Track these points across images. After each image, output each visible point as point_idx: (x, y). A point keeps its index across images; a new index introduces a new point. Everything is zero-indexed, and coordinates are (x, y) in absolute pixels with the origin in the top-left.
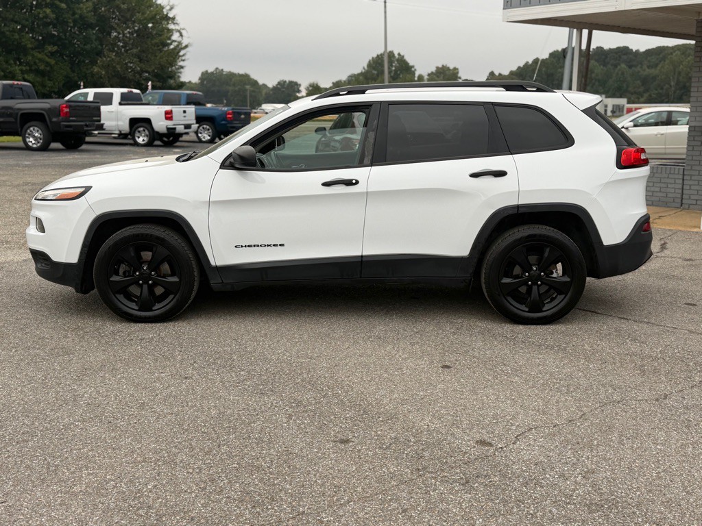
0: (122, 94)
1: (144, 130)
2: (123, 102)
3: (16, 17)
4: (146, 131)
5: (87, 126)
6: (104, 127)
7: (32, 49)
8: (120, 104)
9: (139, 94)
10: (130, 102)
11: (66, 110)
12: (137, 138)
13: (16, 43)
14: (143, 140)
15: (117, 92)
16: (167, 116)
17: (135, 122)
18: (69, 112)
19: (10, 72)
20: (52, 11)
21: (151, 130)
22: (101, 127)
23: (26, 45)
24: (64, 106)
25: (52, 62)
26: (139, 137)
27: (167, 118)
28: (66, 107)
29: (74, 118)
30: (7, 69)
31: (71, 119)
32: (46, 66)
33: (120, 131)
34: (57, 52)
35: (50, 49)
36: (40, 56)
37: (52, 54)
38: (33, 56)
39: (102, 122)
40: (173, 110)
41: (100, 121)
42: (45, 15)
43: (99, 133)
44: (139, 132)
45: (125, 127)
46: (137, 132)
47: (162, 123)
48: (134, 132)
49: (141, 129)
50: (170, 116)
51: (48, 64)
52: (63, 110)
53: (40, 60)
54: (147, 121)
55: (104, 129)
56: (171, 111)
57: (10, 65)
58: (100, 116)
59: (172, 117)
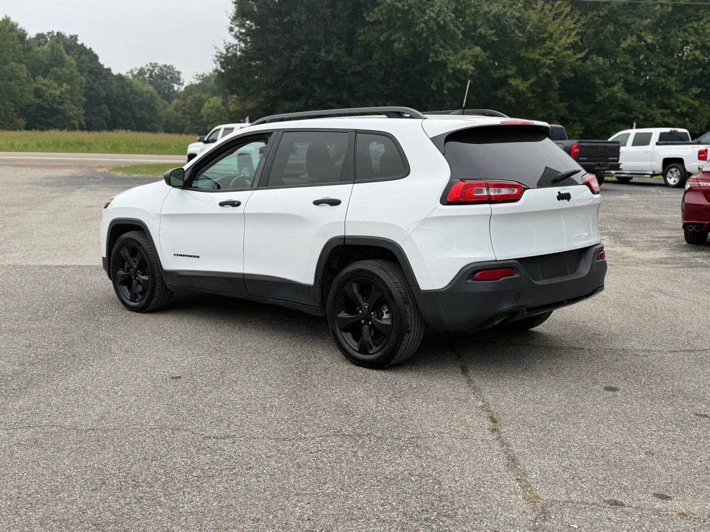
0: (662, 134)
1: (676, 171)
2: (660, 142)
3: (665, 61)
4: (678, 171)
5: (600, 166)
6: (620, 167)
7: (677, 91)
8: (657, 144)
9: (686, 133)
10: (669, 142)
11: (577, 150)
12: (668, 179)
13: (660, 87)
14: (674, 181)
15: (656, 132)
16: (701, 155)
17: (669, 163)
18: (579, 152)
19: (651, 116)
20: (701, 53)
21: (683, 171)
22: (617, 167)
23: (670, 88)
24: (575, 146)
25: (697, 103)
26: (670, 178)
27: (700, 158)
28: (577, 147)
29: (584, 159)
30: (649, 112)
31: (581, 159)
32: (690, 109)
33: (654, 172)
34: (701, 93)
35: (694, 91)
36: (683, 98)
37: (697, 96)
38: (677, 99)
39: (620, 162)
40: (708, 149)
41: (618, 161)
42: (693, 57)
43: (616, 173)
44: (671, 172)
45: (659, 167)
46: (669, 173)
47: (694, 163)
48: (667, 173)
49: (673, 170)
50: (703, 156)
51: (691, 106)
52: (573, 151)
53: (684, 102)
54: (680, 161)
55: (620, 169)
56: (706, 151)
57: (652, 109)
58: (618, 156)
59: (706, 157)
